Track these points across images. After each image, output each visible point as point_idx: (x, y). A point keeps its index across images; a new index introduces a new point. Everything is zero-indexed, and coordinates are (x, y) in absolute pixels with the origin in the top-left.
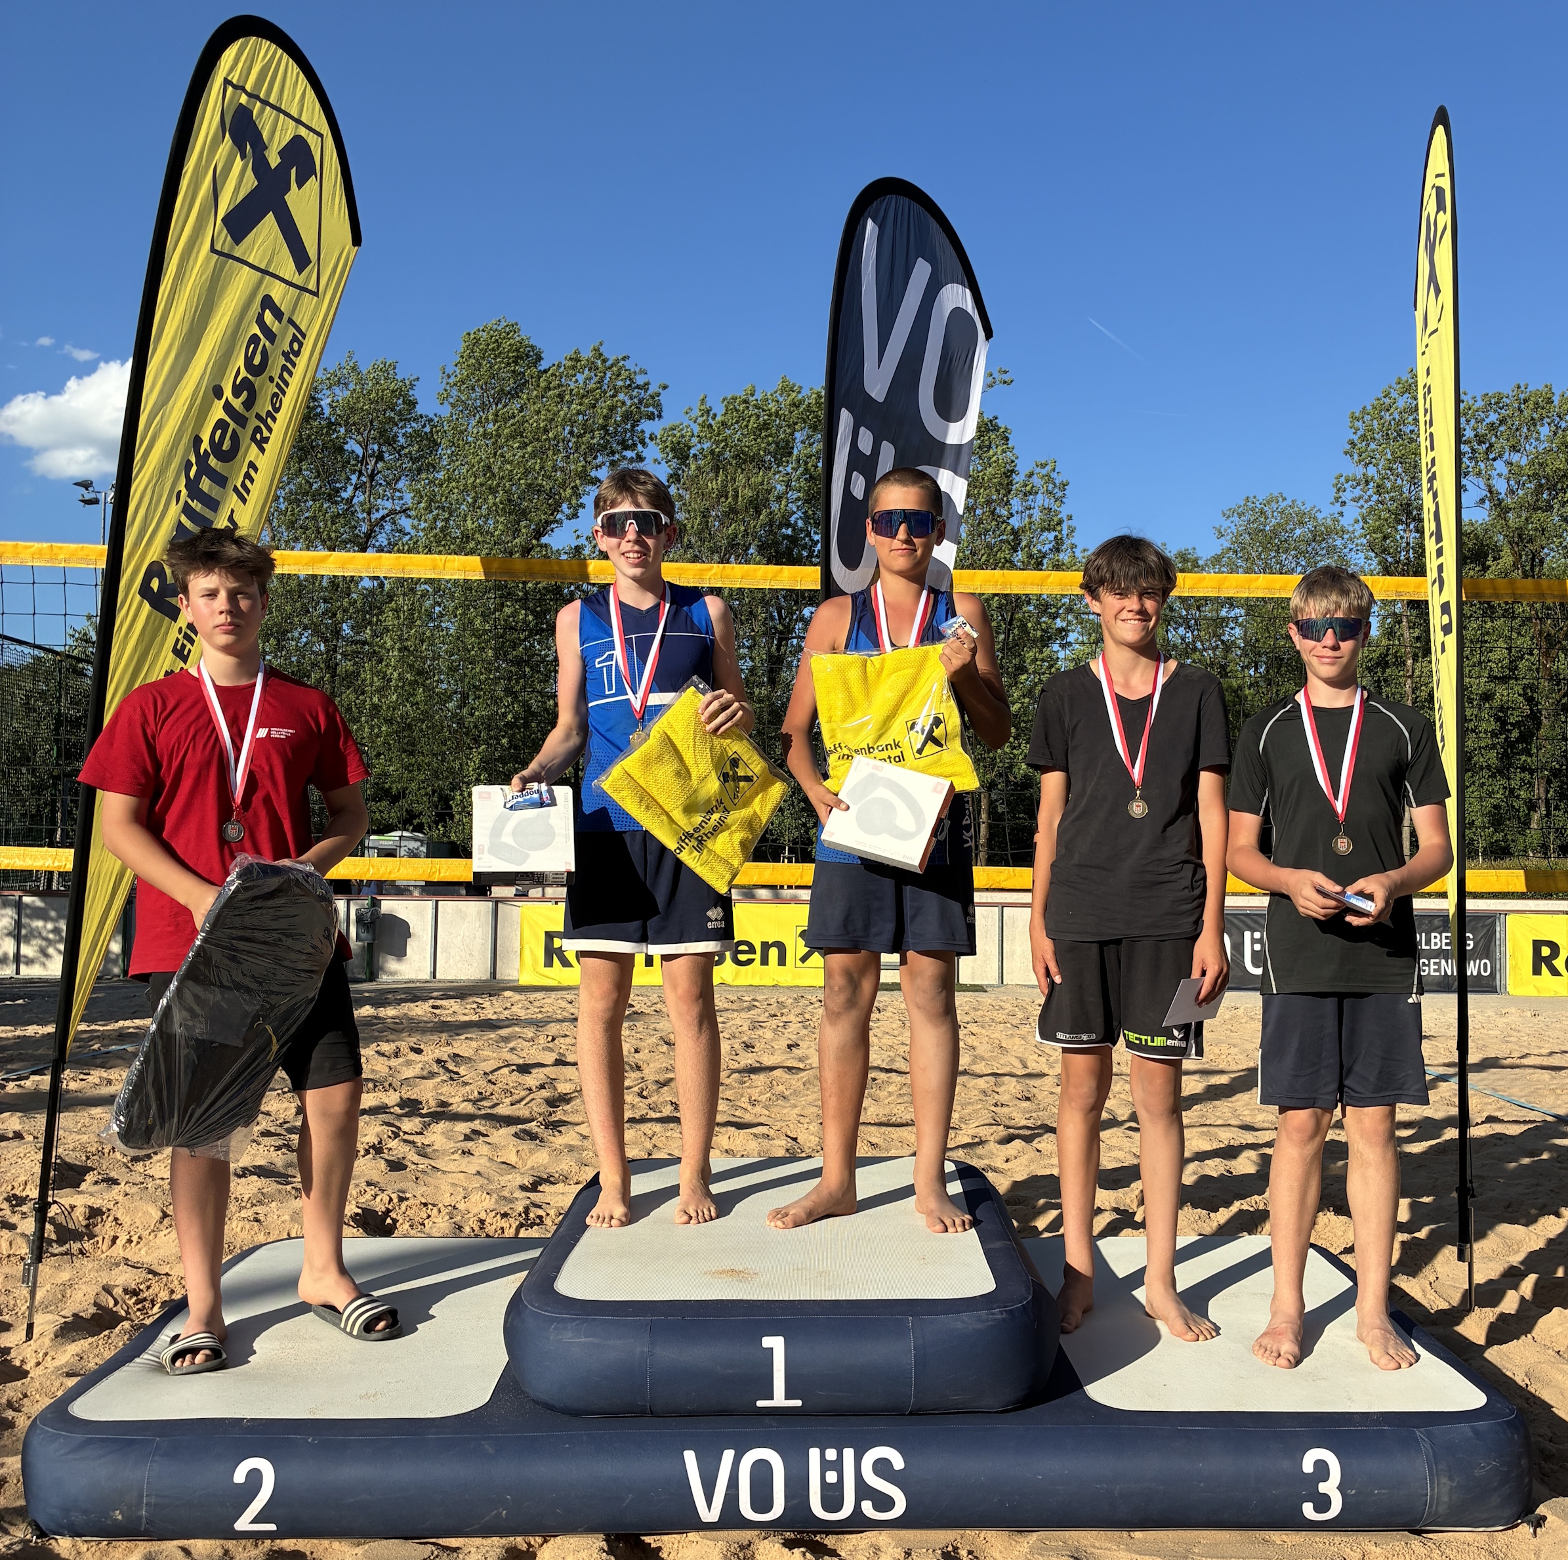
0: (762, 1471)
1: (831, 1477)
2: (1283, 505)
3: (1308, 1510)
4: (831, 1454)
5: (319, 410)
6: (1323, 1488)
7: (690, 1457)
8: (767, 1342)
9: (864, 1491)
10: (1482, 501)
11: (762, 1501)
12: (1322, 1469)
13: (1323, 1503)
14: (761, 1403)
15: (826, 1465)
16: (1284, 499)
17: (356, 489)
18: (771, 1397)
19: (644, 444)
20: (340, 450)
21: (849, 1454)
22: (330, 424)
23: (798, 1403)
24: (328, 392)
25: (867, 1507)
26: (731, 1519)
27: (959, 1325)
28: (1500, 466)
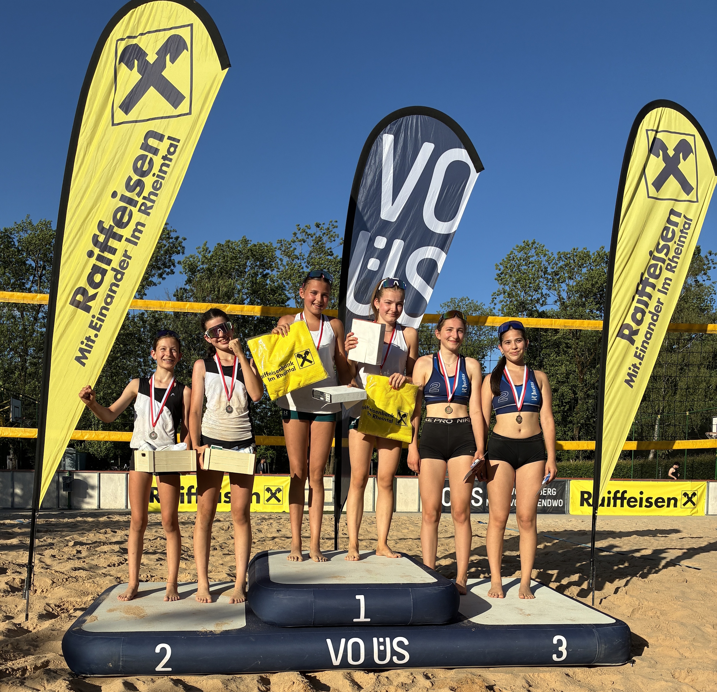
0: (356, 646)
1: (382, 648)
2: (468, 302)
3: (555, 657)
4: (381, 640)
5: (13, 243)
6: (560, 649)
7: (329, 641)
8: (358, 597)
9: (394, 653)
10: (556, 302)
11: (356, 657)
12: (560, 642)
13: (560, 655)
14: (355, 620)
15: (379, 644)
16: (469, 300)
17: (33, 283)
18: (359, 617)
19: (174, 266)
20: (25, 264)
21: (388, 640)
22: (19, 251)
23: (369, 620)
24: (17, 235)
25: (395, 659)
26: (345, 664)
27: (428, 591)
28: (564, 285)
